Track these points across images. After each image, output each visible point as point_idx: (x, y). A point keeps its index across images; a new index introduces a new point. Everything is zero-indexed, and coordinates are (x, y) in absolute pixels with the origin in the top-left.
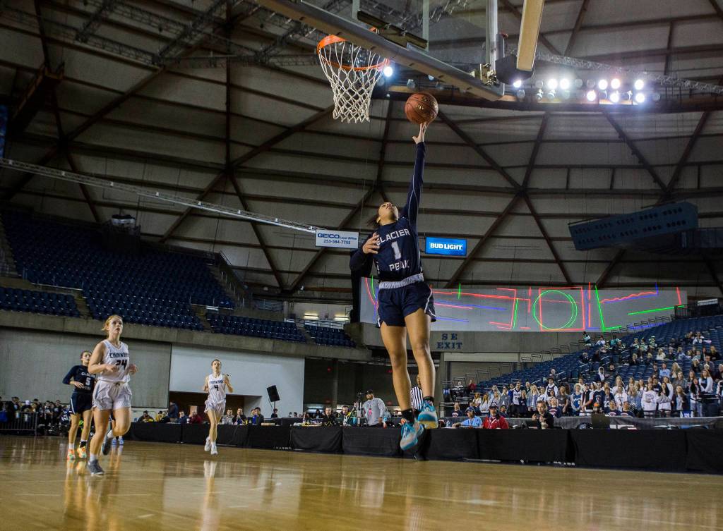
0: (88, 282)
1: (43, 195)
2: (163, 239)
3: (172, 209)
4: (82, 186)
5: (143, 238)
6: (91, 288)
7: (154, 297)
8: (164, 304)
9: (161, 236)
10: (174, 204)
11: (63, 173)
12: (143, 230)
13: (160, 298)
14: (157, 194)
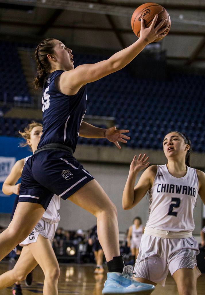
0: (119, 110)
1: (73, 28)
2: (189, 61)
3: (195, 30)
4: (109, 17)
5: (169, 62)
6: (123, 117)
7: (183, 122)
8: (194, 129)
9: (187, 59)
10: (197, 26)
11: (91, 6)
12: (169, 54)
13: (190, 122)
14: (181, 17)
